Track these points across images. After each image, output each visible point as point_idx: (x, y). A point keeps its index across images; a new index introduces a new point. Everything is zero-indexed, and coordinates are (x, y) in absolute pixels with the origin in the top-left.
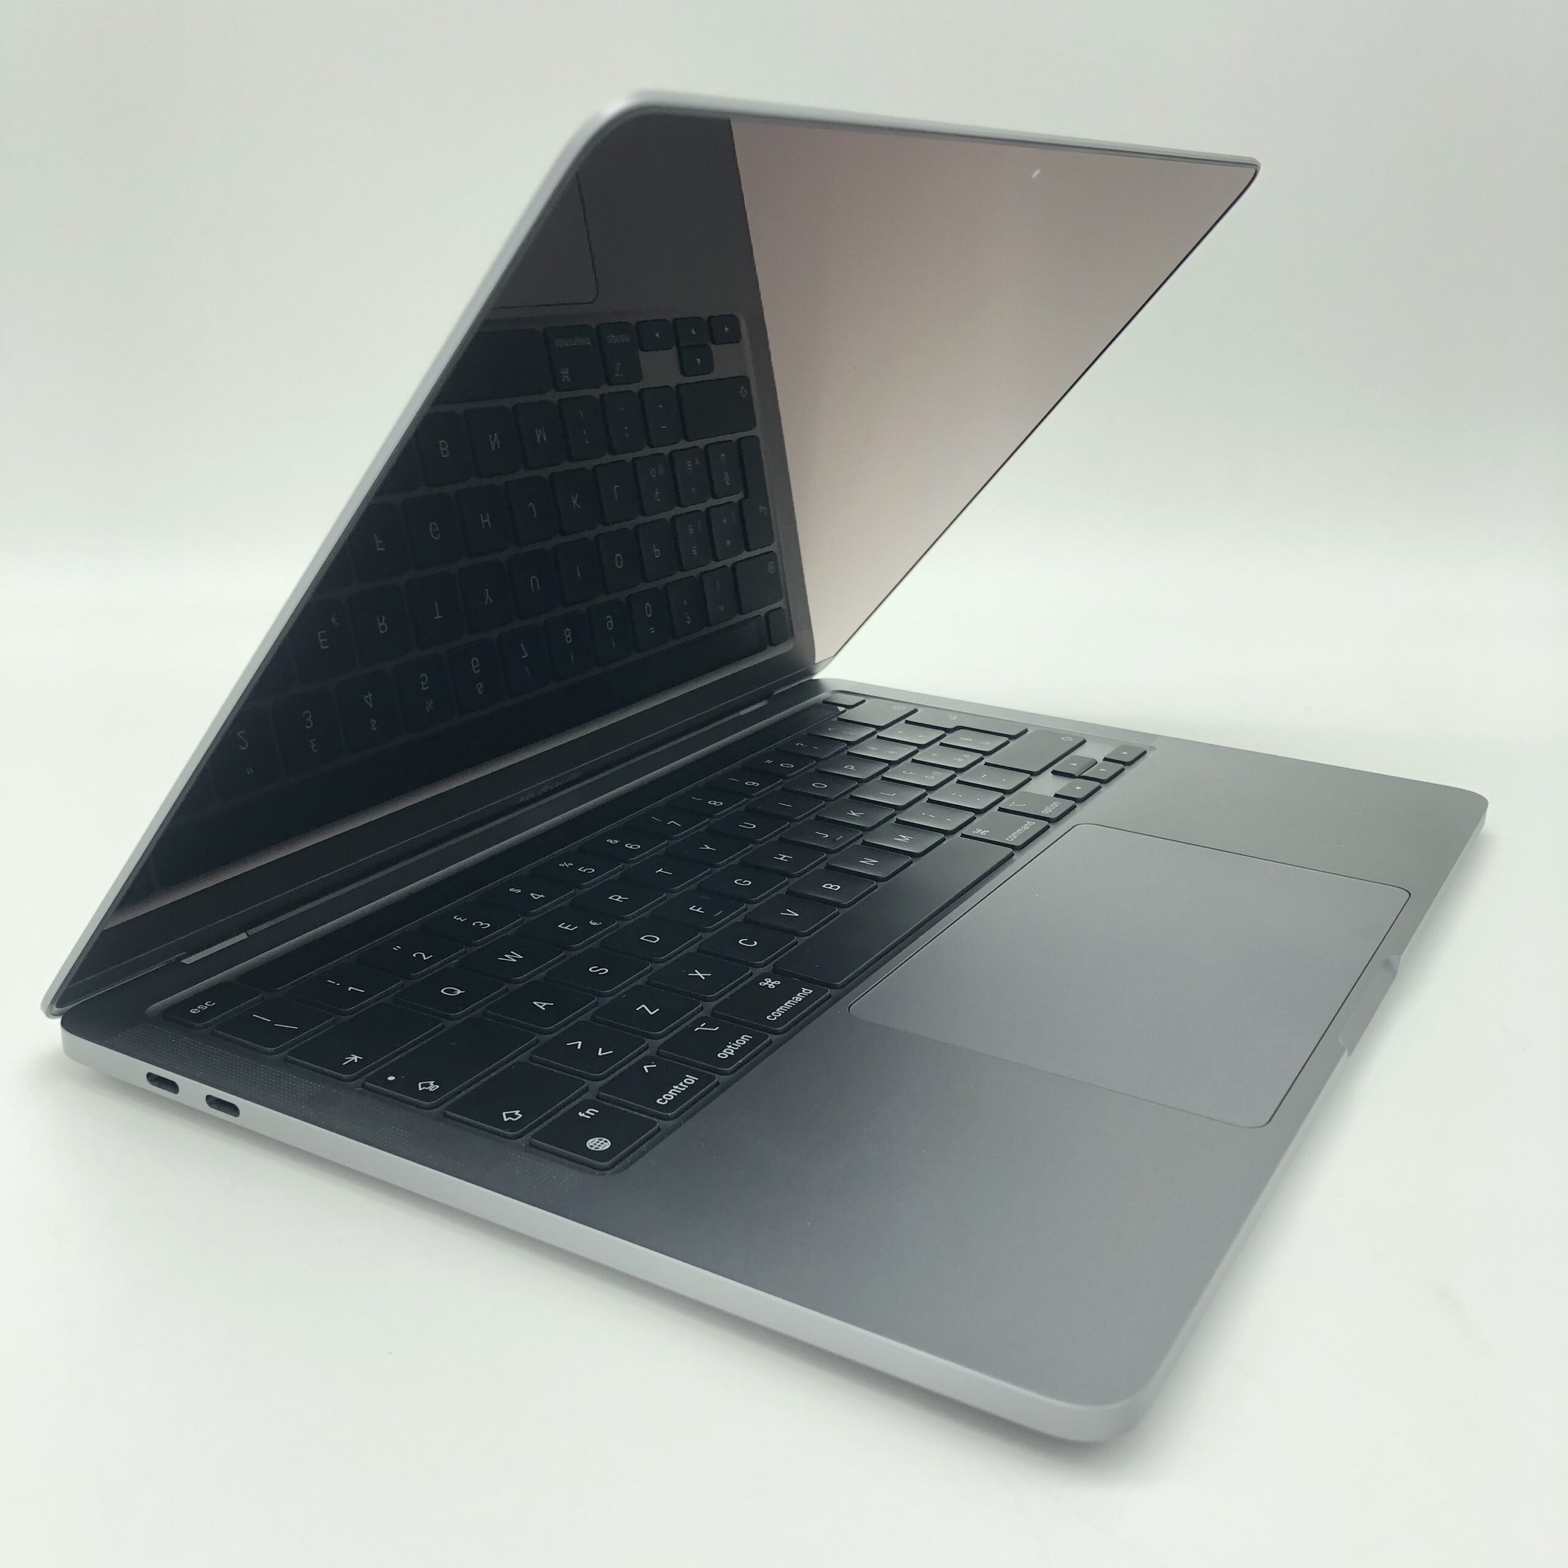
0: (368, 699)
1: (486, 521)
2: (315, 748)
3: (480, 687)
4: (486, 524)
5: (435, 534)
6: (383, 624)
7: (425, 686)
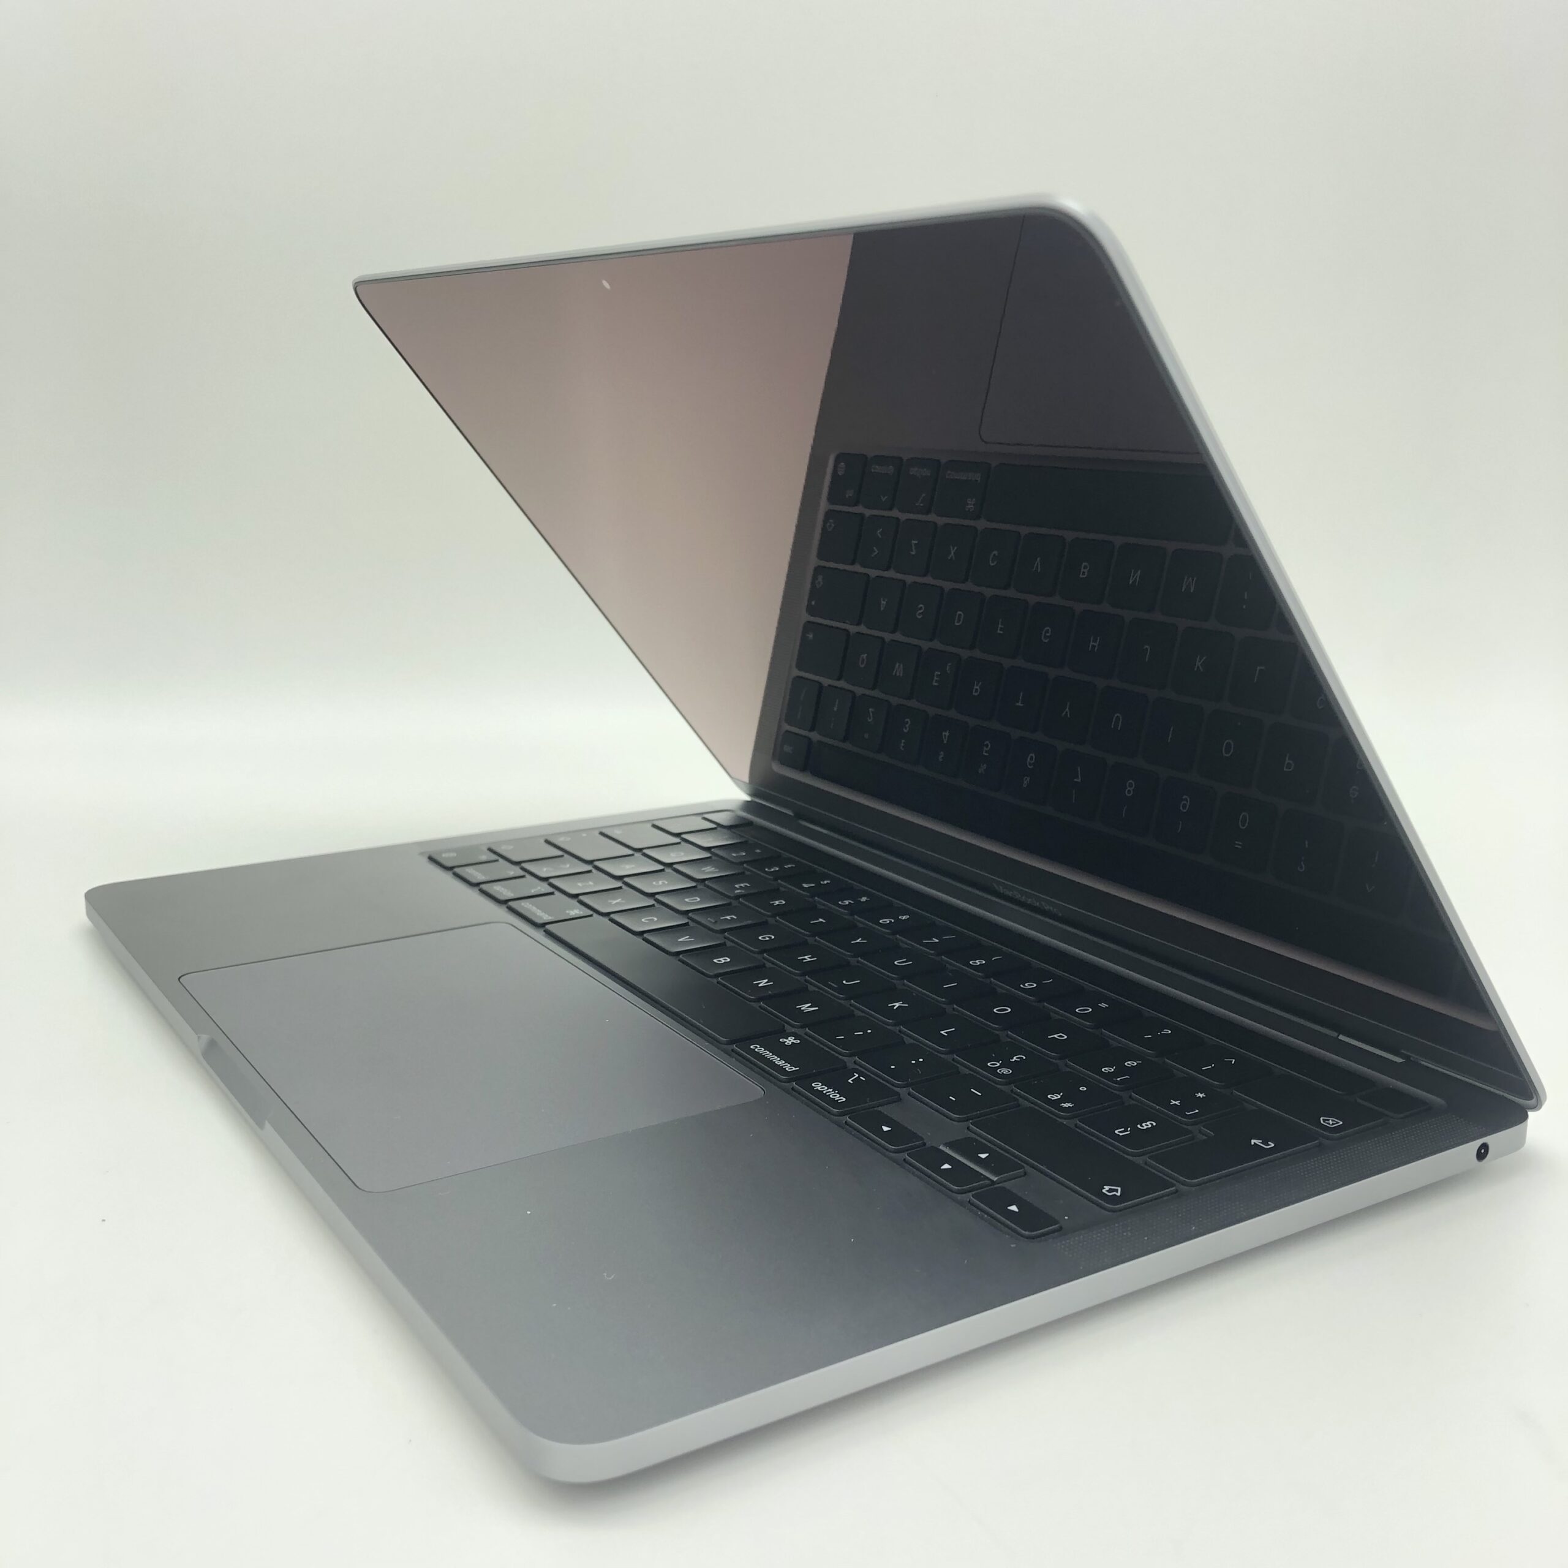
0: (945, 735)
1: (1094, 644)
2: (903, 747)
3: (1026, 781)
4: (1094, 647)
5: (1046, 637)
6: (978, 688)
7: (986, 752)
